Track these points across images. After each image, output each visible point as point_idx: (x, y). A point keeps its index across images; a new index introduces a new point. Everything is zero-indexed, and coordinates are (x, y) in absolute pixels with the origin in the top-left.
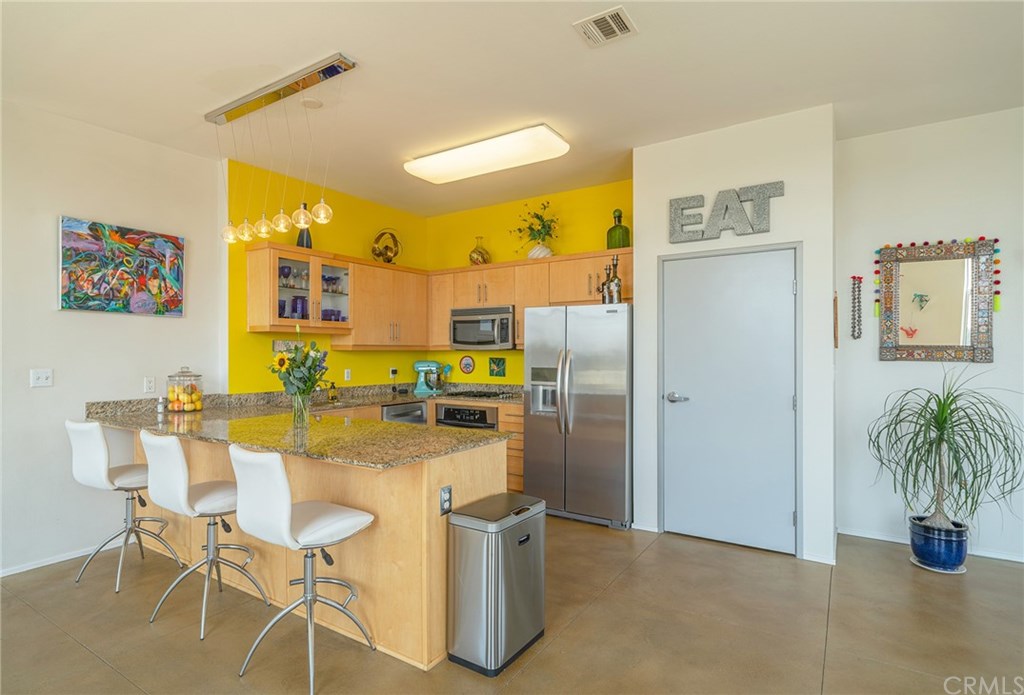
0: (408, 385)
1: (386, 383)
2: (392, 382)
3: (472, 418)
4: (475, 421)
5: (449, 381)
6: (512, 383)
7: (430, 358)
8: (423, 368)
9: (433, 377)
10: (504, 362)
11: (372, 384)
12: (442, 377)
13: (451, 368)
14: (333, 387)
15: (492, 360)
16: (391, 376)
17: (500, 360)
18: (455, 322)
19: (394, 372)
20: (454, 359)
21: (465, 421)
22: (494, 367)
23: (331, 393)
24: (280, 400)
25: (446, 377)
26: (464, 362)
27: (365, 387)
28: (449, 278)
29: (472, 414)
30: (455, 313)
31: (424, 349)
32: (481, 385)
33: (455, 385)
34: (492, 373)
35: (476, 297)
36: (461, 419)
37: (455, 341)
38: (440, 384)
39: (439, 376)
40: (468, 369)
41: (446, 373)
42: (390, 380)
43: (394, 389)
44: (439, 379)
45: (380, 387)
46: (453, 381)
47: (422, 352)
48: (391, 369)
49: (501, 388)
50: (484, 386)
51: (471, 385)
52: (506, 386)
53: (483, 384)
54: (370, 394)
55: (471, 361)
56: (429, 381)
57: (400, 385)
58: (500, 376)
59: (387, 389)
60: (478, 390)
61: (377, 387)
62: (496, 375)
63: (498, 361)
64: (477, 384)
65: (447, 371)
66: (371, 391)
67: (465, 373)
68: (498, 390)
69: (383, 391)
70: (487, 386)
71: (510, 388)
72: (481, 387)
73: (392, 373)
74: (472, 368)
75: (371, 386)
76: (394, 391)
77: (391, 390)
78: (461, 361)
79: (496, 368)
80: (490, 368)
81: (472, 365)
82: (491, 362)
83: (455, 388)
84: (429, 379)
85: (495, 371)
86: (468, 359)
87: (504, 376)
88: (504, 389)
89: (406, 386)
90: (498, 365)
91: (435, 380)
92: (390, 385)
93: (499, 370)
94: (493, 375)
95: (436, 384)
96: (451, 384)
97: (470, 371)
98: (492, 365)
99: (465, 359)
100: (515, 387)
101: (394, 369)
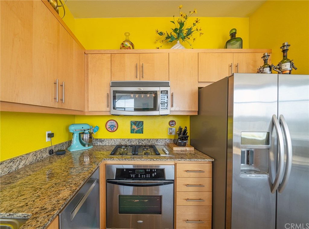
1: (42, 147)
2: (49, 146)
4: (152, 178)
6: (149, 137)
8: (78, 129)
9: (86, 137)
10: (143, 124)
12: (93, 136)
13: (98, 128)
15: (135, 123)
16: (47, 139)
17: (140, 122)
18: (114, 92)
19: (51, 135)
21: (141, 179)
22: (135, 127)
26: (108, 124)
29: (148, 173)
30: (114, 84)
31: (82, 114)
32: (124, 140)
33: (101, 141)
34: (132, 131)
35: (133, 74)
36: (136, 178)
38: (91, 141)
39: (90, 135)
40: (113, 128)
41: (96, 132)
42: (47, 143)
43: (51, 152)
44: (91, 137)
45: (35, 154)
46: (100, 137)
48: (47, 133)
49: (141, 142)
50: (126, 140)
51: (115, 140)
52: (144, 140)
53: (125, 139)
54: (20, 167)
55: (115, 123)
56: (83, 139)
57: (56, 146)
58: (139, 133)
59: (43, 154)
60: (122, 143)
61: (31, 155)
62: (136, 133)
63: (138, 123)
64: (120, 139)
65: (96, 130)
66: (23, 162)
67: (110, 131)
68: (138, 143)
69: (38, 158)
70: (129, 140)
71: (147, 141)
72: (124, 141)
73: (48, 137)
74: (116, 128)
75: (23, 157)
76: (50, 154)
77: (48, 154)
78: (107, 123)
79: (136, 128)
80: (131, 128)
81: (116, 126)
82: (133, 124)
83: (101, 142)
84: (82, 138)
85: (135, 130)
86: (112, 121)
87: (142, 133)
88: (142, 142)
89: (61, 147)
90: (138, 126)
91: (88, 138)
92: (46, 149)
93: (138, 129)
94: (134, 133)
95: (89, 142)
96: (98, 139)
97: (115, 130)
98: (133, 126)
99: (110, 121)
100: (151, 140)
101: (50, 132)
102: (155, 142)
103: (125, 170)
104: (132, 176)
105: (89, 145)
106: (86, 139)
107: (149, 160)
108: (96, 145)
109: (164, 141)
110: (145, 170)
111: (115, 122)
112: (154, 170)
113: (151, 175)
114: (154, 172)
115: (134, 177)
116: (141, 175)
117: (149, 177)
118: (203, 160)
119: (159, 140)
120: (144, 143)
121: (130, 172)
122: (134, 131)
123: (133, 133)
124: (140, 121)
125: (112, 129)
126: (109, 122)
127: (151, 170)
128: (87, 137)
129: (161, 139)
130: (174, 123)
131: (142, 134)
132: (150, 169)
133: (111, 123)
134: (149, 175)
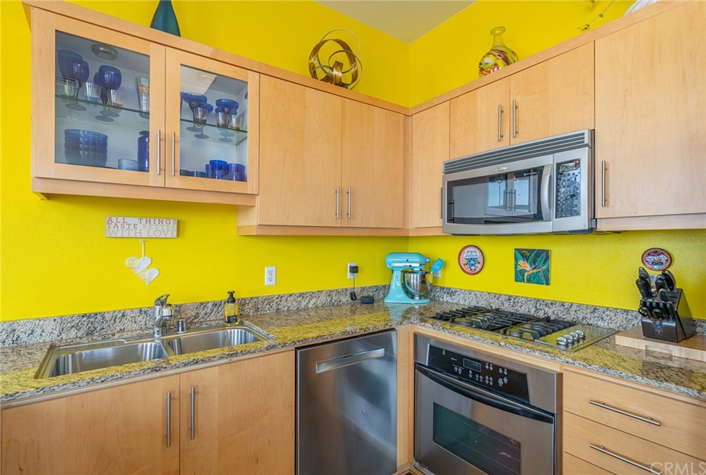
0: (377, 288)
1: (340, 286)
2: (349, 286)
3: (489, 380)
4: (495, 388)
5: (440, 284)
6: (567, 299)
7: (413, 247)
8: (399, 263)
9: (414, 279)
10: (548, 258)
11: (314, 290)
12: (430, 279)
13: (444, 265)
14: (232, 299)
15: (522, 254)
16: (349, 275)
17: (539, 253)
18: (451, 185)
19: (354, 270)
20: (448, 251)
22: (525, 266)
23: (230, 310)
24: (118, 326)
25: (435, 278)
26: (464, 255)
27: (301, 295)
28: (441, 112)
29: (489, 373)
31: (399, 234)
32: (497, 296)
33: (451, 292)
34: (519, 276)
35: (494, 132)
37: (451, 220)
38: (426, 289)
39: (423, 276)
40: (473, 266)
41: (436, 272)
42: (347, 281)
43: (353, 296)
44: (423, 282)
45: (330, 293)
46: (447, 285)
47: (398, 237)
48: (349, 265)
49: (541, 307)
50: (502, 298)
51: (479, 296)
52: (552, 304)
53: (500, 295)
54: (310, 306)
55: (478, 253)
56: (408, 284)
57: (363, 289)
58: (538, 283)
59: (341, 297)
60: (492, 305)
61: (323, 293)
62: (529, 281)
63: (533, 255)
64: (489, 294)
65: (437, 268)
66: (313, 301)
67: (467, 273)
68: (534, 309)
69: (333, 301)
70: (509, 300)
71: (562, 309)
72: (498, 299)
73: (350, 272)
74: (479, 266)
75: (313, 293)
76: (352, 299)
77: (348, 298)
78: (460, 253)
79: (528, 268)
80: (516, 267)
81: (481, 261)
82: (519, 256)
83: (451, 296)
84: (407, 281)
85: (526, 274)
86: (472, 249)
87: (548, 284)
88: (547, 309)
89: (373, 292)
90: (534, 263)
91: (418, 282)
92: (346, 290)
93: (535, 271)
94: (523, 280)
95: (420, 290)
96: (444, 288)
97: (477, 270)
98: (521, 262)
99: (468, 249)
100: (574, 308)
101: (354, 265)
102: (588, 316)
103: (444, 353)
104: (456, 369)
105: (420, 297)
106: (415, 284)
107: (490, 342)
108: (441, 300)
109: (620, 316)
110: (483, 363)
111: (478, 251)
112: (503, 369)
113: (496, 382)
114: (502, 376)
115: (460, 373)
116: (474, 373)
117: (491, 384)
118: (657, 385)
119: (601, 310)
120: (550, 312)
121: (452, 359)
122: (523, 276)
123: (521, 281)
124: (538, 250)
125: (473, 268)
126: (466, 250)
127: (496, 367)
128: (417, 280)
129: (608, 309)
130: (663, 258)
131: (544, 286)
132: (494, 366)
133: (469, 254)
134: (491, 379)
